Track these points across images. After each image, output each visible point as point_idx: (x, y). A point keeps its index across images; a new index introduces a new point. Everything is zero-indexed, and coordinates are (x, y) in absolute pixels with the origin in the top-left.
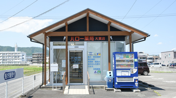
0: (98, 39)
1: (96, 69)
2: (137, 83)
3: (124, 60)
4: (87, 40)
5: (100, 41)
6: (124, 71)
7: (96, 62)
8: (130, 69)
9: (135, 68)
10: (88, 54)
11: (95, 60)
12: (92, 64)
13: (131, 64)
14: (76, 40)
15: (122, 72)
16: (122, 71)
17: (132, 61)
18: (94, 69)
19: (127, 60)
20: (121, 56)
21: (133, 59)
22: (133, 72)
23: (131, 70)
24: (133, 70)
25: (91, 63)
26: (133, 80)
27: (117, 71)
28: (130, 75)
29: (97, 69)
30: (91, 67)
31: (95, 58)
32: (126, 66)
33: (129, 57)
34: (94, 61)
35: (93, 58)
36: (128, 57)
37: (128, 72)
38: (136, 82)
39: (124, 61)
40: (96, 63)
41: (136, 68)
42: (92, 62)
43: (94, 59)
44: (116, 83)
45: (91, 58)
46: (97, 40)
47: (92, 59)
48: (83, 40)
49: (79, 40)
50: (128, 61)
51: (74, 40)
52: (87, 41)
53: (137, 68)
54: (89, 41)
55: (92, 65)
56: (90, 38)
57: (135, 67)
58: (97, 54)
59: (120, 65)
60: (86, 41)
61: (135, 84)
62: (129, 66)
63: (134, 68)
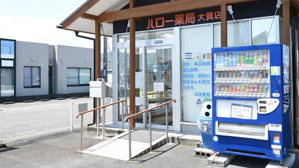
0: (205, 17)
1: (200, 94)
2: (277, 144)
3: (239, 72)
4: (179, 22)
5: (210, 21)
6: (240, 105)
7: (200, 76)
8: (255, 99)
9: (272, 97)
10: (183, 56)
11: (200, 72)
12: (192, 82)
13: (259, 85)
14: (157, 26)
15: (233, 107)
16: (233, 104)
17: (264, 74)
18: (196, 94)
19: (248, 71)
20: (230, 60)
21: (267, 66)
22: (265, 107)
23: (258, 100)
24: (265, 102)
25: (190, 79)
26: (263, 134)
27: (220, 103)
28: (255, 117)
29: (204, 94)
30: (188, 88)
31: (199, 68)
32: (244, 91)
33: (255, 62)
34: (196, 74)
35: (194, 67)
36: (252, 62)
37: (251, 107)
38: (275, 141)
39: (238, 74)
40: (201, 79)
41: (274, 95)
42: (192, 76)
43: (196, 70)
44: (216, 139)
45: (190, 67)
46: (202, 22)
47: (192, 70)
48: (172, 25)
49: (163, 26)
50: (251, 74)
51: (154, 27)
52: (181, 25)
53: (278, 95)
54: (185, 25)
55: (190, 85)
56: (187, 18)
57: (272, 92)
58: (202, 56)
59: (227, 86)
60: (178, 26)
61: (273, 146)
62: (254, 88)
63: (269, 96)
